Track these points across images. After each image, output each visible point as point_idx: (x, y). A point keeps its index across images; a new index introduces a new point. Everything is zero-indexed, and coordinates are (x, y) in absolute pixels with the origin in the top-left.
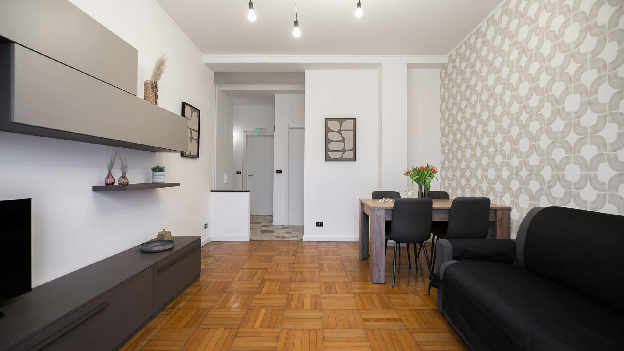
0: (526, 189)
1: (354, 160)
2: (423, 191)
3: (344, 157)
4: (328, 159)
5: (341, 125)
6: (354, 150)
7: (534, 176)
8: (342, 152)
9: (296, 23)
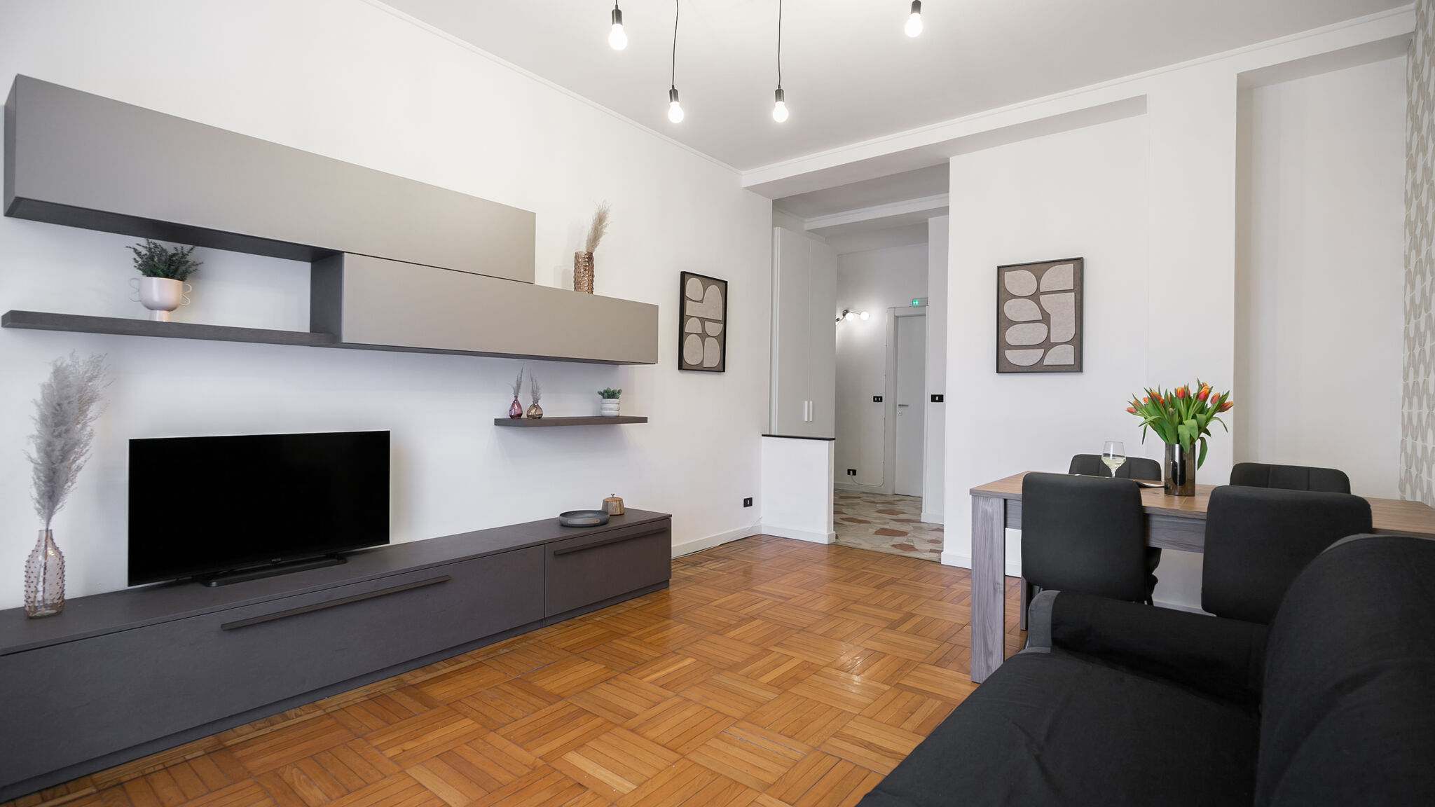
1: (1078, 367)
2: (1177, 460)
3: (1047, 362)
4: (1002, 367)
5: (1039, 279)
6: (1078, 342)
8: (1042, 348)
9: (779, 93)
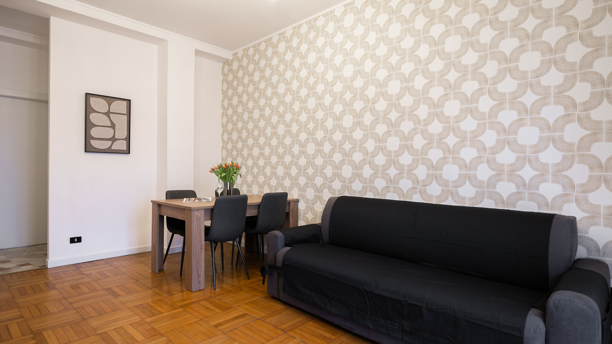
0: (312, 184)
1: (128, 152)
2: (228, 189)
3: (113, 148)
4: (88, 149)
5: (109, 105)
6: (128, 139)
7: (319, 174)
8: (111, 141)
